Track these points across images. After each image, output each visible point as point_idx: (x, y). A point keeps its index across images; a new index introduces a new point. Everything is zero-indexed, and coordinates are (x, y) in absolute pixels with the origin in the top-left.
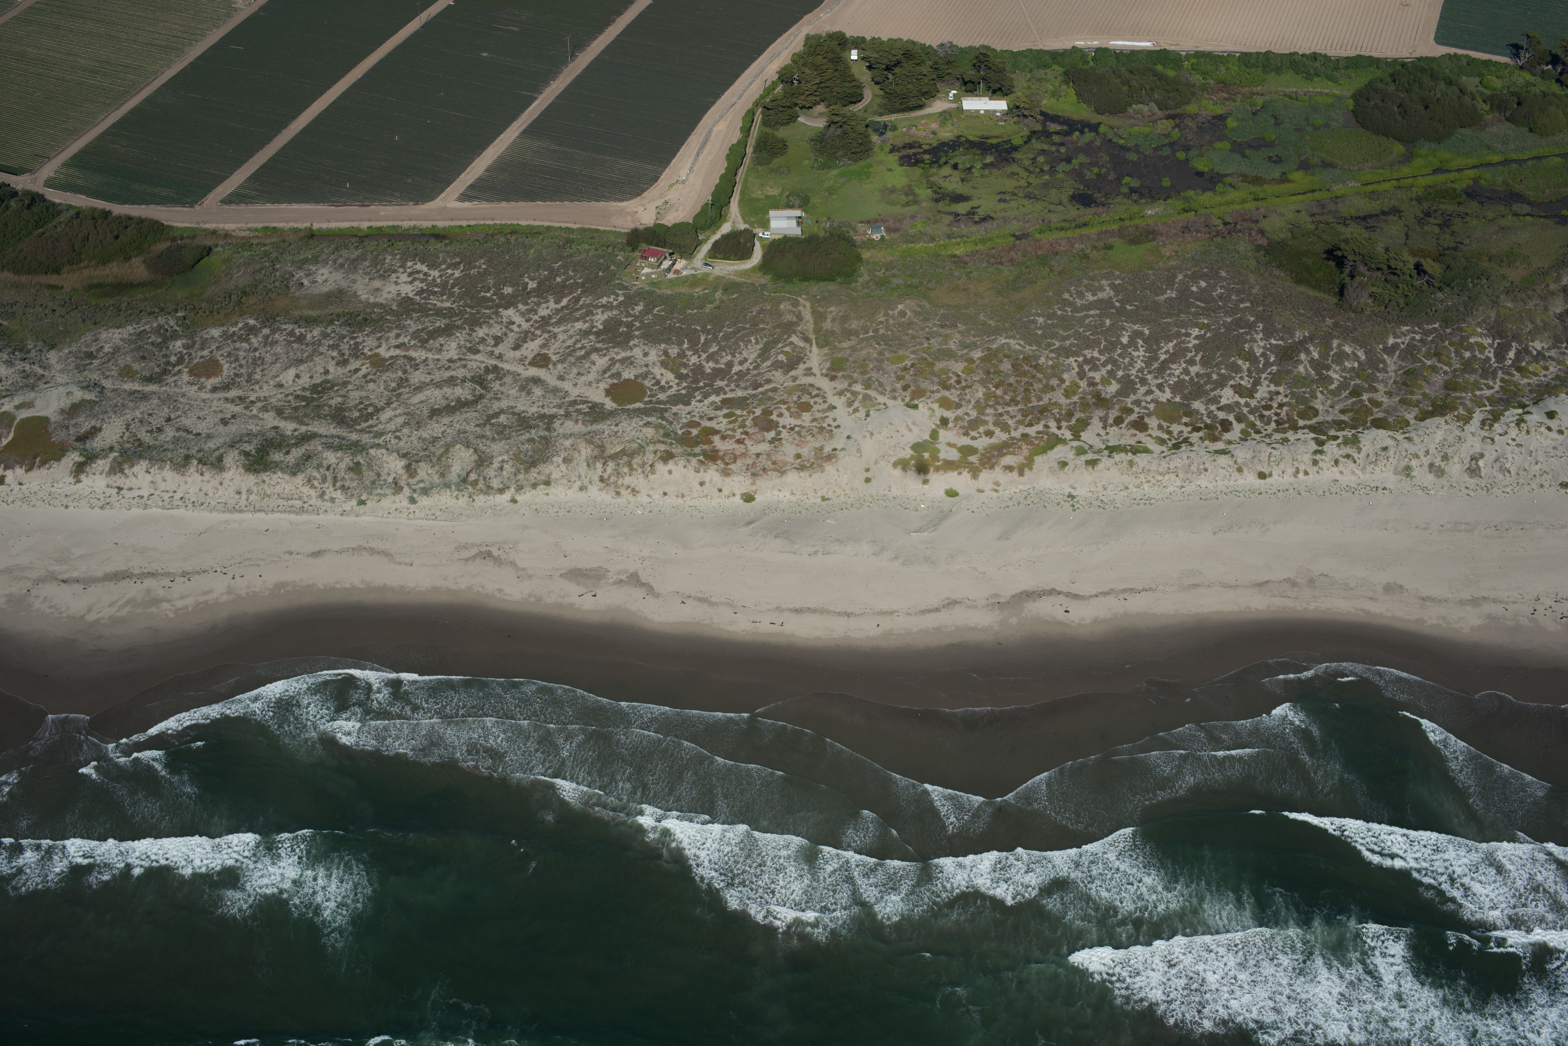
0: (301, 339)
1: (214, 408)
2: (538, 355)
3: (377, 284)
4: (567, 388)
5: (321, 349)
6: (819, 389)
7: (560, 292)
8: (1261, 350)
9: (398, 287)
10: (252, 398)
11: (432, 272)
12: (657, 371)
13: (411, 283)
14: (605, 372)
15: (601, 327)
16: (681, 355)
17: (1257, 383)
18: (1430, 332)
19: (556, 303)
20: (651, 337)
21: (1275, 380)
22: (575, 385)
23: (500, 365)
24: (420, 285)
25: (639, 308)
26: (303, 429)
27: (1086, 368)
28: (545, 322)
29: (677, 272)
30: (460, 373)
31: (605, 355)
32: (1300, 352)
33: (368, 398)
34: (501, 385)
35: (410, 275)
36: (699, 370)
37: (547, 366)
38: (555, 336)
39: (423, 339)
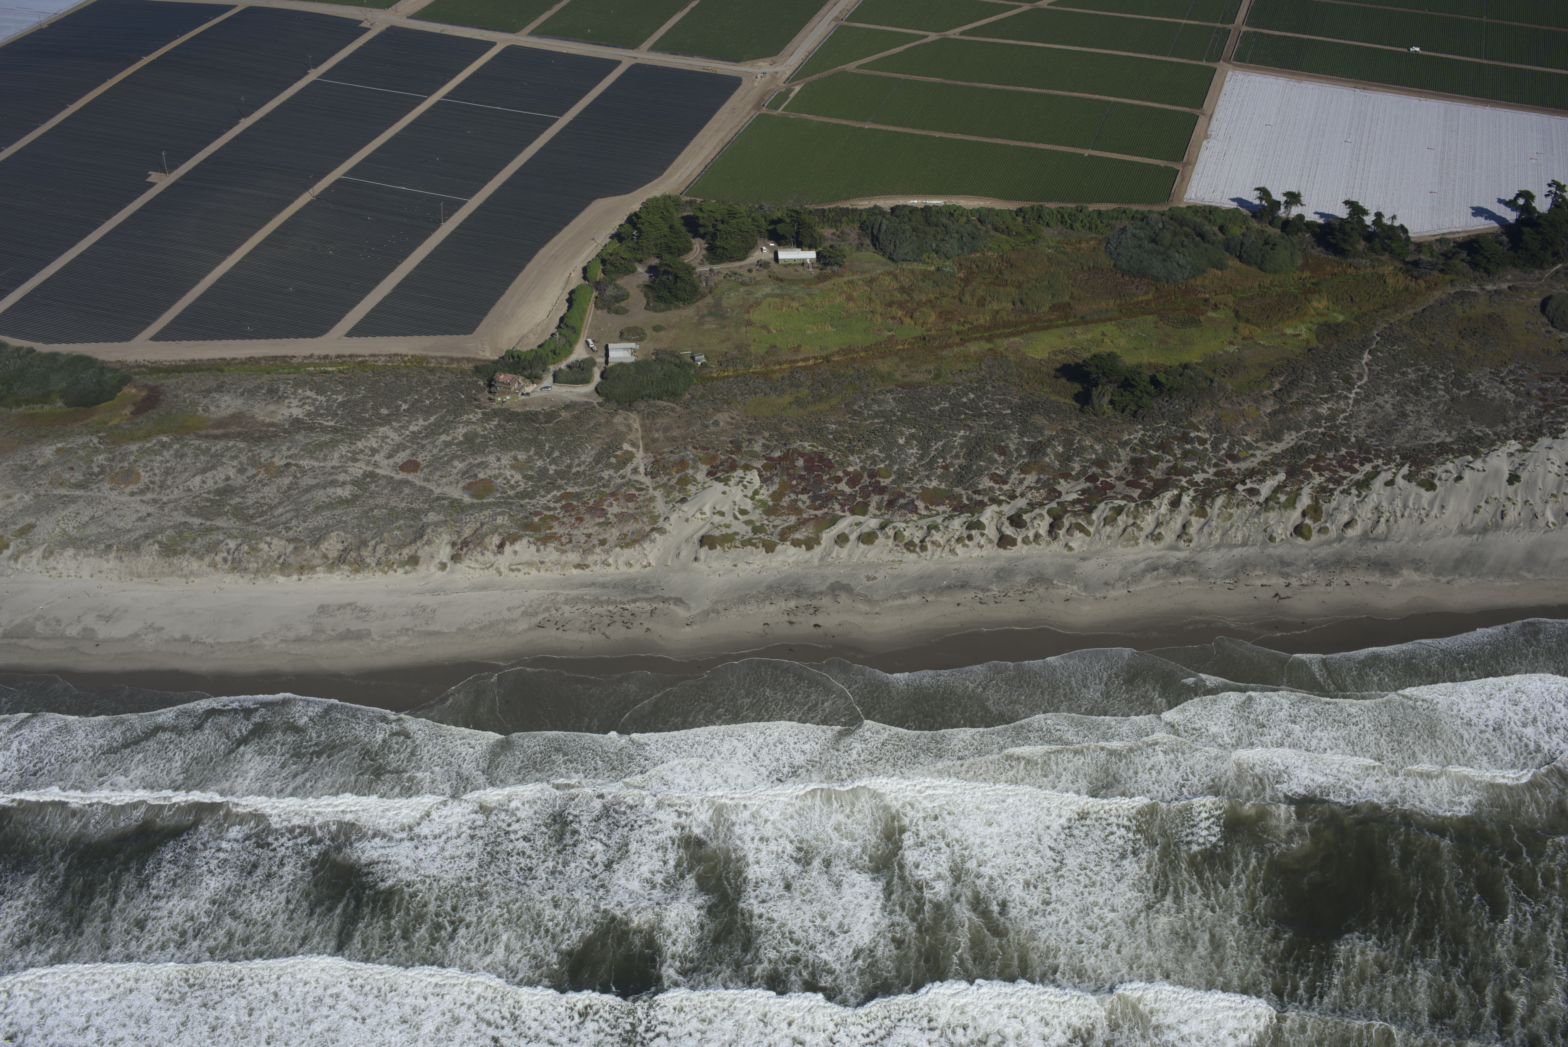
0: (206, 452)
1: (132, 509)
2: (408, 461)
3: (272, 408)
4: (431, 488)
5: (224, 460)
6: (643, 484)
7: (427, 412)
8: (1015, 446)
9: (290, 410)
10: (164, 500)
11: (319, 398)
12: (508, 473)
13: (301, 407)
14: (463, 474)
15: (461, 438)
16: (530, 460)
17: (1009, 472)
18: (1158, 429)
19: (425, 420)
20: (504, 445)
21: (1024, 469)
22: (439, 485)
23: (376, 471)
24: (309, 408)
25: (494, 423)
26: (208, 523)
27: (868, 463)
28: (415, 436)
29: (528, 394)
30: (341, 477)
31: (464, 460)
32: (1047, 446)
33: (263, 498)
34: (376, 487)
35: (300, 400)
36: (543, 472)
37: (415, 471)
38: (423, 447)
39: (310, 451)
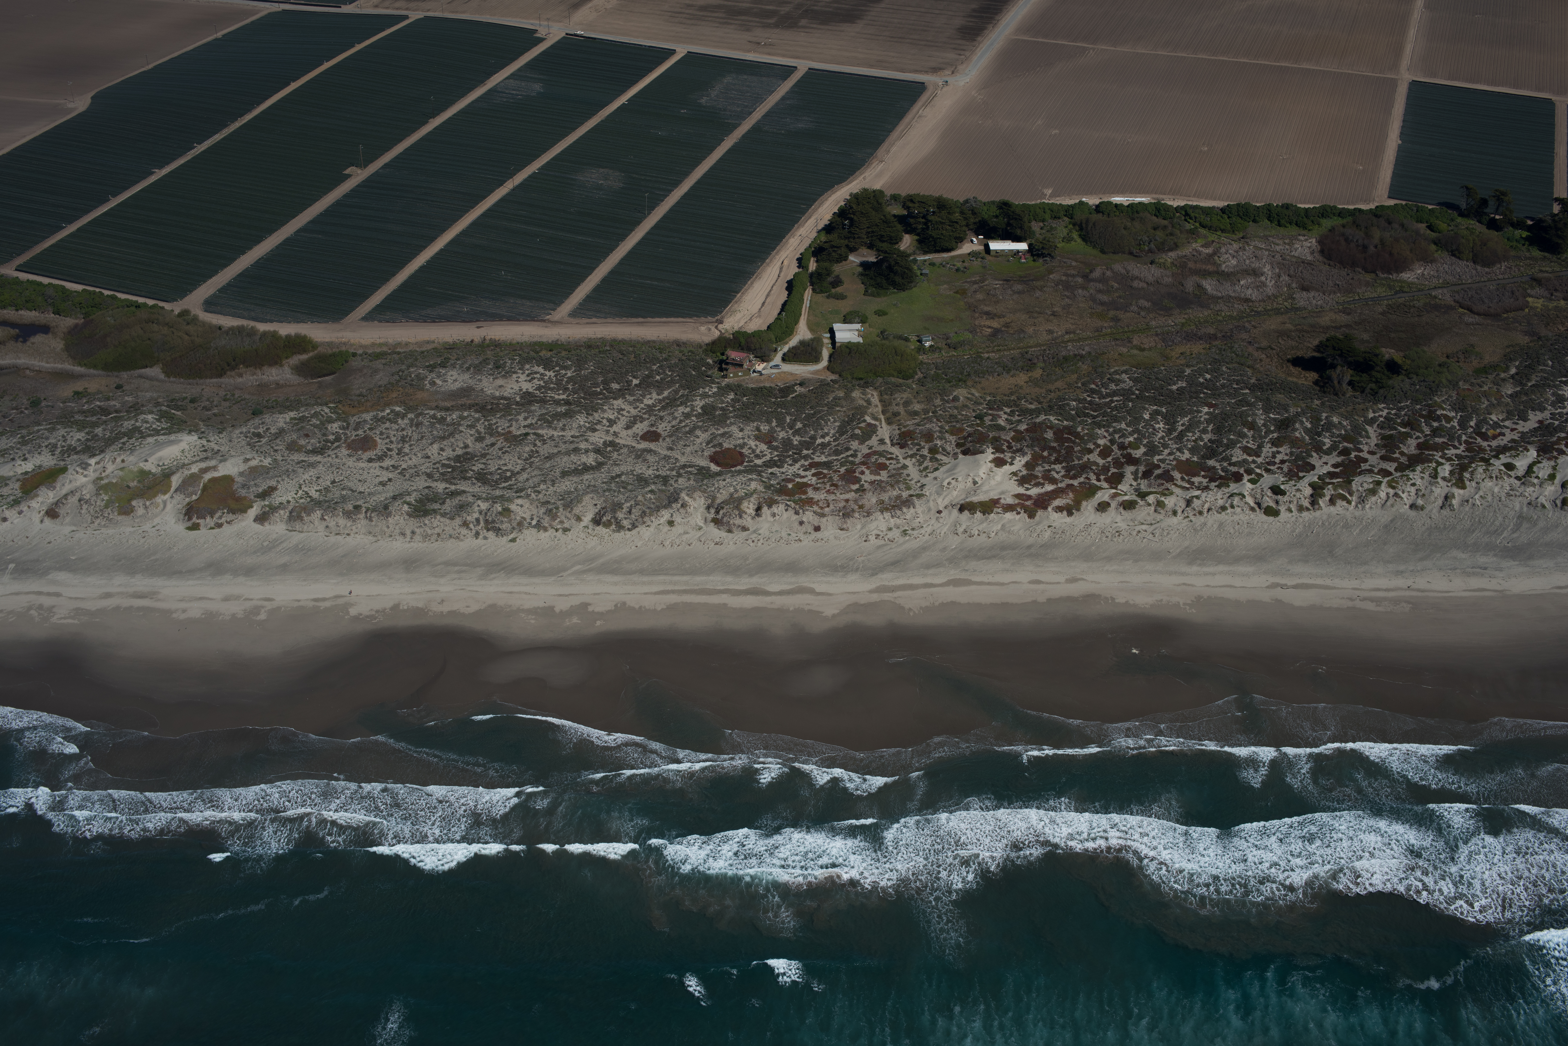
1: (372, 474)
2: (648, 432)
3: (500, 382)
4: (676, 456)
5: (461, 428)
6: (892, 454)
7: (660, 387)
8: (1262, 422)
9: (519, 385)
10: (404, 467)
11: (547, 373)
12: (752, 443)
13: (530, 381)
14: (708, 443)
16: (772, 431)
17: (1260, 447)
18: (1402, 408)
19: (658, 394)
20: (744, 418)
21: (1275, 443)
22: (683, 453)
23: (616, 440)
24: (538, 383)
25: (731, 397)
26: (453, 487)
28: (650, 409)
29: (759, 372)
30: (583, 446)
31: (706, 431)
32: (1295, 422)
33: (504, 465)
35: (528, 375)
36: (787, 443)
37: (657, 440)
38: (661, 418)
39: (547, 420)
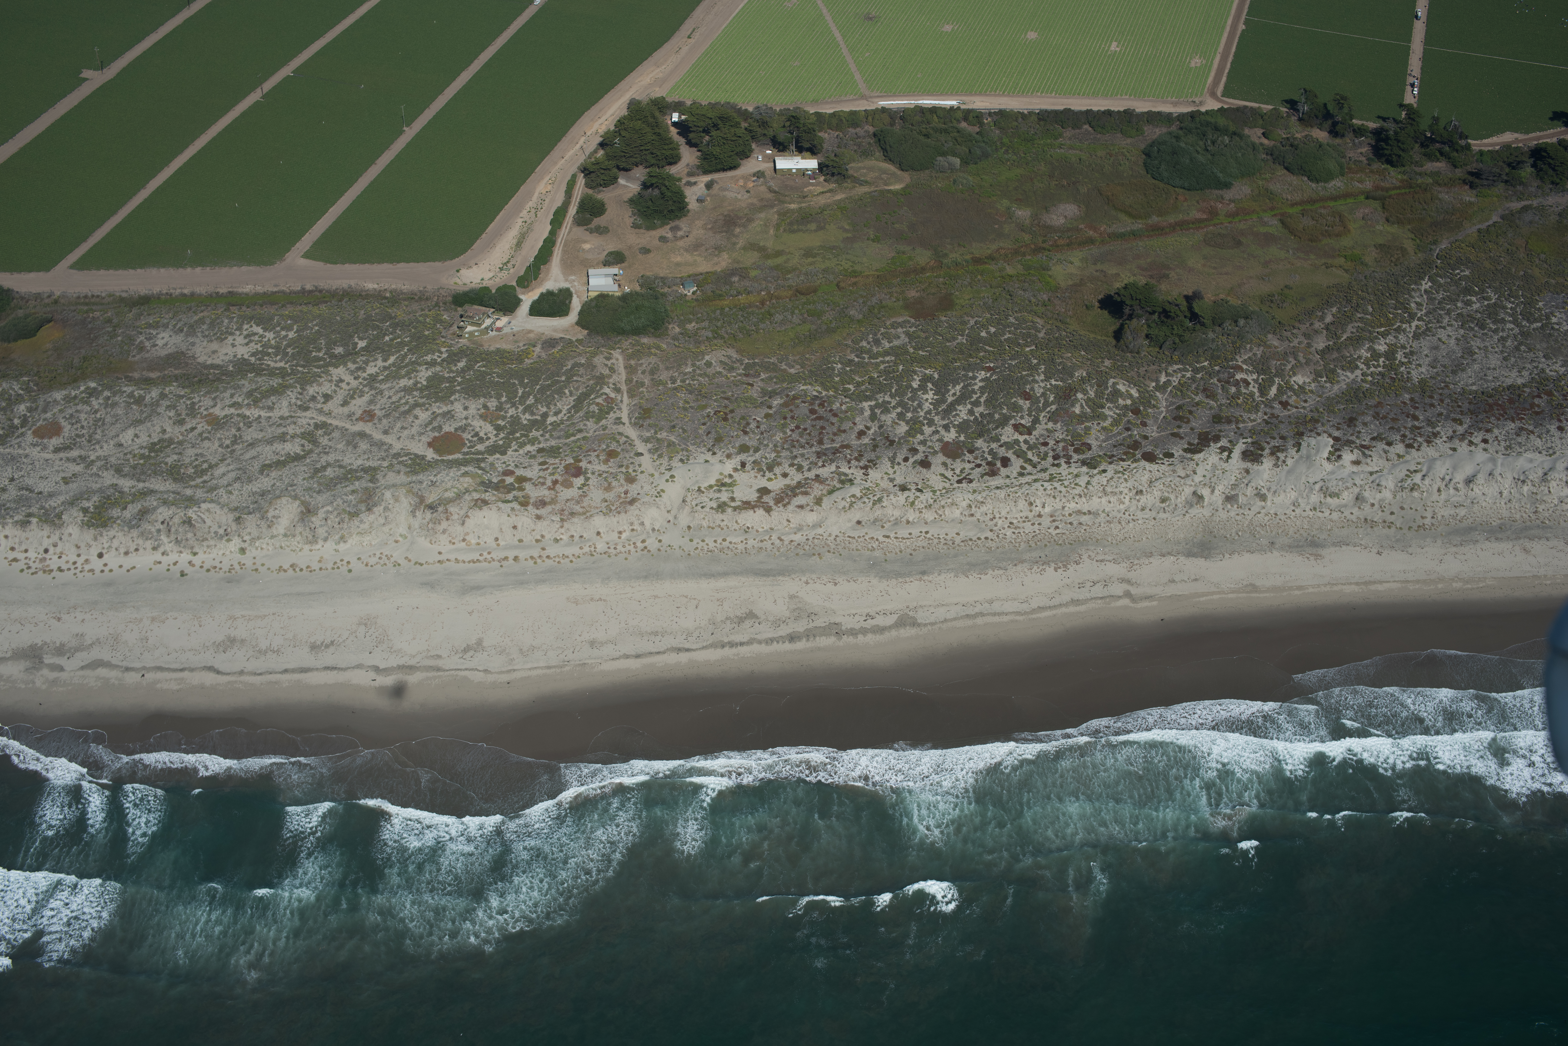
0: (139, 401)
1: (56, 468)
2: (365, 410)
4: (390, 442)
5: (159, 410)
6: (627, 437)
7: (387, 351)
8: (1042, 390)
9: (234, 349)
10: (92, 458)
11: (267, 334)
12: (477, 424)
13: (247, 344)
14: (426, 426)
15: (425, 383)
16: (500, 408)
17: (1036, 421)
18: (1200, 370)
19: (384, 361)
20: (471, 392)
21: (1053, 418)
22: (399, 438)
23: (329, 421)
24: (256, 347)
25: (461, 365)
26: (141, 485)
27: (878, 411)
28: (373, 378)
29: (499, 329)
30: (291, 430)
31: (427, 410)
32: (1077, 391)
33: (202, 455)
34: (330, 440)
35: (245, 338)
36: (516, 421)
37: (373, 421)
38: (382, 393)
39: (256, 398)
